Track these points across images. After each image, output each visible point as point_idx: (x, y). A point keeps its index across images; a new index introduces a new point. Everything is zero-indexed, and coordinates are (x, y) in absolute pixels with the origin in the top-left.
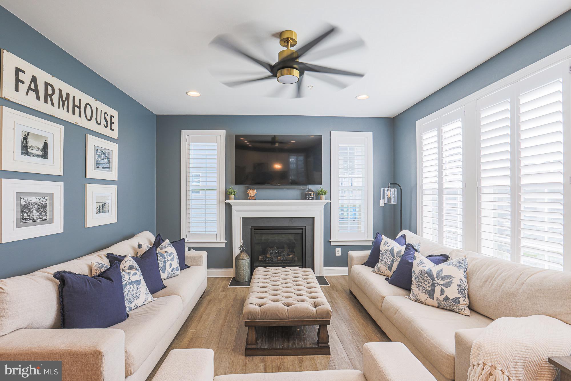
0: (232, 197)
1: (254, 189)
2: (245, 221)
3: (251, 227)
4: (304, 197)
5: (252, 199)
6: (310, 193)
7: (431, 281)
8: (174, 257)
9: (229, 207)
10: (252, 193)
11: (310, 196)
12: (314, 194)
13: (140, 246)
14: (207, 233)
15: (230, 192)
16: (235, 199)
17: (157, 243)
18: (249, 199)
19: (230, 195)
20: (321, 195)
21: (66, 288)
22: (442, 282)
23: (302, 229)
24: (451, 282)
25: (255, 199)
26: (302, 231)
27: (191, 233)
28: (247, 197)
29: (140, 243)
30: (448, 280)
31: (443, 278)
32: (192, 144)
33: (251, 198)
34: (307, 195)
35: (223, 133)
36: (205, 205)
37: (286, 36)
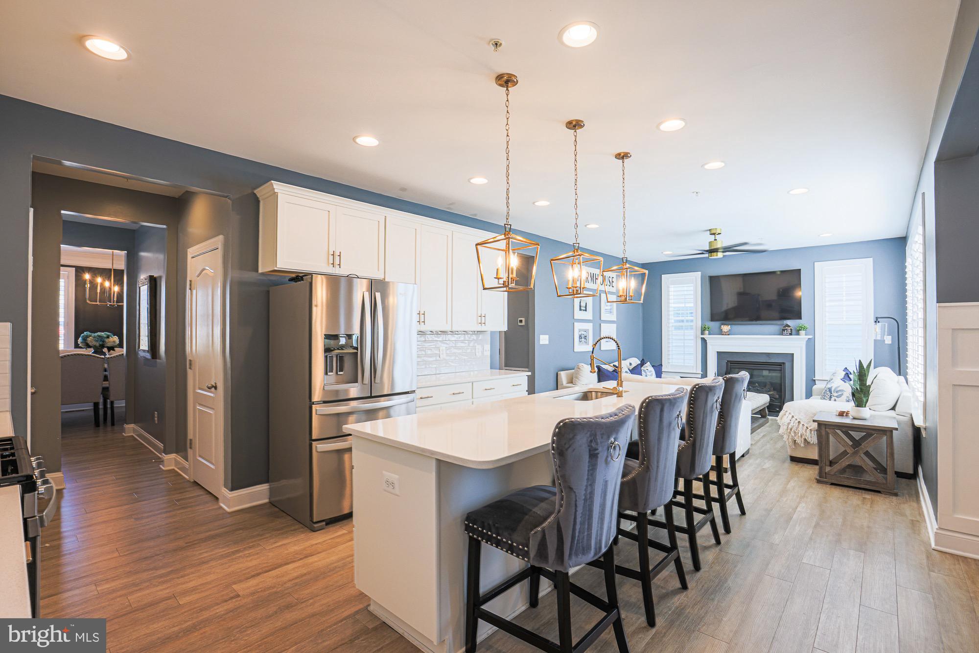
0: (707, 332)
1: (728, 325)
2: (720, 354)
3: (728, 361)
4: (782, 332)
5: (726, 335)
6: (787, 328)
7: (829, 394)
8: (652, 374)
9: (704, 341)
10: (725, 328)
11: (787, 331)
12: (791, 329)
13: (631, 364)
14: (686, 364)
15: (705, 328)
16: (709, 335)
17: (643, 363)
18: (723, 335)
19: (704, 330)
20: (800, 330)
21: (600, 373)
22: (835, 394)
23: (780, 365)
24: (842, 394)
25: (729, 335)
26: (781, 368)
27: (671, 364)
28: (721, 333)
29: (631, 362)
30: (840, 393)
31: (837, 392)
32: (672, 286)
33: (724, 334)
34: (784, 330)
35: (698, 274)
36: (684, 339)
37: (713, 232)
